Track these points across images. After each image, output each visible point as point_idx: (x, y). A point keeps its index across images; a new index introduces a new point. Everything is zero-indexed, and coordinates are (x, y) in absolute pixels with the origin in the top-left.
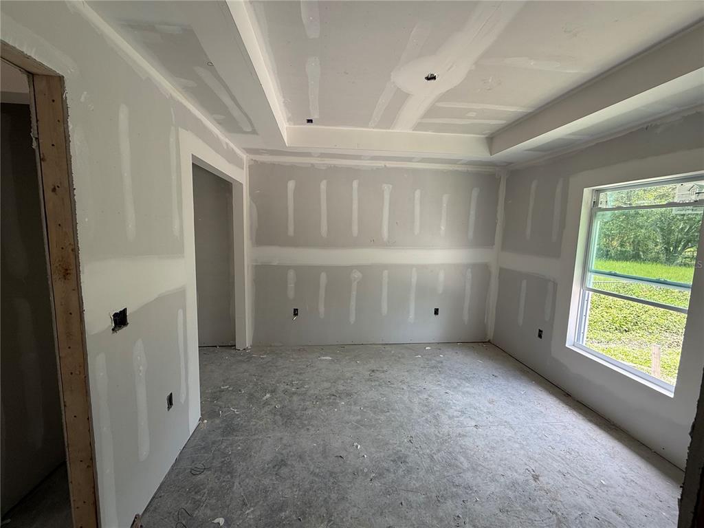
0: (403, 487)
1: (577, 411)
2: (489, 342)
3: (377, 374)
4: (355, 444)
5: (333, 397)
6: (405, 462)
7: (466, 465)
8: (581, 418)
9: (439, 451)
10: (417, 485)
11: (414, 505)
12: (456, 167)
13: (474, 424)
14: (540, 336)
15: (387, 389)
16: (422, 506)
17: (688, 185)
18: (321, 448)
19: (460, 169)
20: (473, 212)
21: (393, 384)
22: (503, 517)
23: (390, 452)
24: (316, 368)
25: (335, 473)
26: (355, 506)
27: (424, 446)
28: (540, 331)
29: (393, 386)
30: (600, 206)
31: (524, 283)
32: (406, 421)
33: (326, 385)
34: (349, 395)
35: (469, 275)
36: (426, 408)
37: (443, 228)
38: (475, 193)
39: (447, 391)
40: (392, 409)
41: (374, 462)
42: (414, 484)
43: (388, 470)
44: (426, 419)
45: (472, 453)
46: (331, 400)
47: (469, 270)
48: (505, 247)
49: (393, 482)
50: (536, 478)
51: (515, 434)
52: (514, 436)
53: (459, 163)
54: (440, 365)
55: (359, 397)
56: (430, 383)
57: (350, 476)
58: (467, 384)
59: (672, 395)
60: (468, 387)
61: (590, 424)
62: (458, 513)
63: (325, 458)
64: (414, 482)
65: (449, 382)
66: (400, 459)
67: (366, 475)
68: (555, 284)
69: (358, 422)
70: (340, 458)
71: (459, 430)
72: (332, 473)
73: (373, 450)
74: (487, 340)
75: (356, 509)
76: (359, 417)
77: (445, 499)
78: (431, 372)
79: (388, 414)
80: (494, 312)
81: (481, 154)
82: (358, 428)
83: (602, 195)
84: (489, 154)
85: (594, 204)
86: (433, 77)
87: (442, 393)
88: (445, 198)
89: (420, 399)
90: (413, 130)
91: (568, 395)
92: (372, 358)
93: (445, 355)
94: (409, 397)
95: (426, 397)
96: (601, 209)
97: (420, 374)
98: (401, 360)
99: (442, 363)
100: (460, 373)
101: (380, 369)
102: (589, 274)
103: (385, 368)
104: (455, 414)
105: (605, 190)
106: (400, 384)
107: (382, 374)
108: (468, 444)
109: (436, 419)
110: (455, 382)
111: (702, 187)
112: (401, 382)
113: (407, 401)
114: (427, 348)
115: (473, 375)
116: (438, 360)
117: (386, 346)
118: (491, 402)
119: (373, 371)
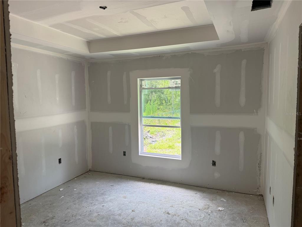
1: (152, 183)
3: (50, 222)
8: (155, 184)
13: (131, 211)
14: (124, 155)
17: (173, 81)
19: (64, 57)
20: (73, 88)
28: (124, 152)
29: (71, 221)
30: (143, 87)
31: (110, 128)
35: (76, 130)
36: (104, 219)
38: (73, 74)
39: (103, 205)
45: (144, 221)
47: (75, 126)
48: (92, 110)
50: (168, 213)
51: (147, 204)
52: (147, 205)
53: (66, 53)
54: (81, 195)
56: (89, 207)
58: (107, 196)
59: (181, 159)
60: (108, 197)
61: (160, 185)
65: (97, 200)
68: (129, 126)
71: (129, 218)
74: (88, 170)
83: (143, 82)
84: (89, 52)
85: (141, 86)
86: (104, 8)
87: (102, 207)
88: (57, 76)
89: (95, 217)
90: (51, 26)
91: (144, 178)
92: (31, 215)
93: (76, 188)
94: (89, 221)
95: (96, 214)
96: (144, 89)
97: (77, 206)
98: (54, 205)
99: (80, 193)
100: (96, 193)
101: (48, 218)
102: (143, 119)
103: (50, 215)
104: (119, 212)
105: (143, 80)
106: (74, 217)
107: (54, 220)
108: (139, 220)
109: (116, 220)
110: (100, 198)
111: (177, 82)
112: (72, 216)
113: (91, 223)
114: (61, 190)
115: (103, 191)
116: (76, 192)
117: (30, 202)
118: (125, 197)
119: (44, 222)
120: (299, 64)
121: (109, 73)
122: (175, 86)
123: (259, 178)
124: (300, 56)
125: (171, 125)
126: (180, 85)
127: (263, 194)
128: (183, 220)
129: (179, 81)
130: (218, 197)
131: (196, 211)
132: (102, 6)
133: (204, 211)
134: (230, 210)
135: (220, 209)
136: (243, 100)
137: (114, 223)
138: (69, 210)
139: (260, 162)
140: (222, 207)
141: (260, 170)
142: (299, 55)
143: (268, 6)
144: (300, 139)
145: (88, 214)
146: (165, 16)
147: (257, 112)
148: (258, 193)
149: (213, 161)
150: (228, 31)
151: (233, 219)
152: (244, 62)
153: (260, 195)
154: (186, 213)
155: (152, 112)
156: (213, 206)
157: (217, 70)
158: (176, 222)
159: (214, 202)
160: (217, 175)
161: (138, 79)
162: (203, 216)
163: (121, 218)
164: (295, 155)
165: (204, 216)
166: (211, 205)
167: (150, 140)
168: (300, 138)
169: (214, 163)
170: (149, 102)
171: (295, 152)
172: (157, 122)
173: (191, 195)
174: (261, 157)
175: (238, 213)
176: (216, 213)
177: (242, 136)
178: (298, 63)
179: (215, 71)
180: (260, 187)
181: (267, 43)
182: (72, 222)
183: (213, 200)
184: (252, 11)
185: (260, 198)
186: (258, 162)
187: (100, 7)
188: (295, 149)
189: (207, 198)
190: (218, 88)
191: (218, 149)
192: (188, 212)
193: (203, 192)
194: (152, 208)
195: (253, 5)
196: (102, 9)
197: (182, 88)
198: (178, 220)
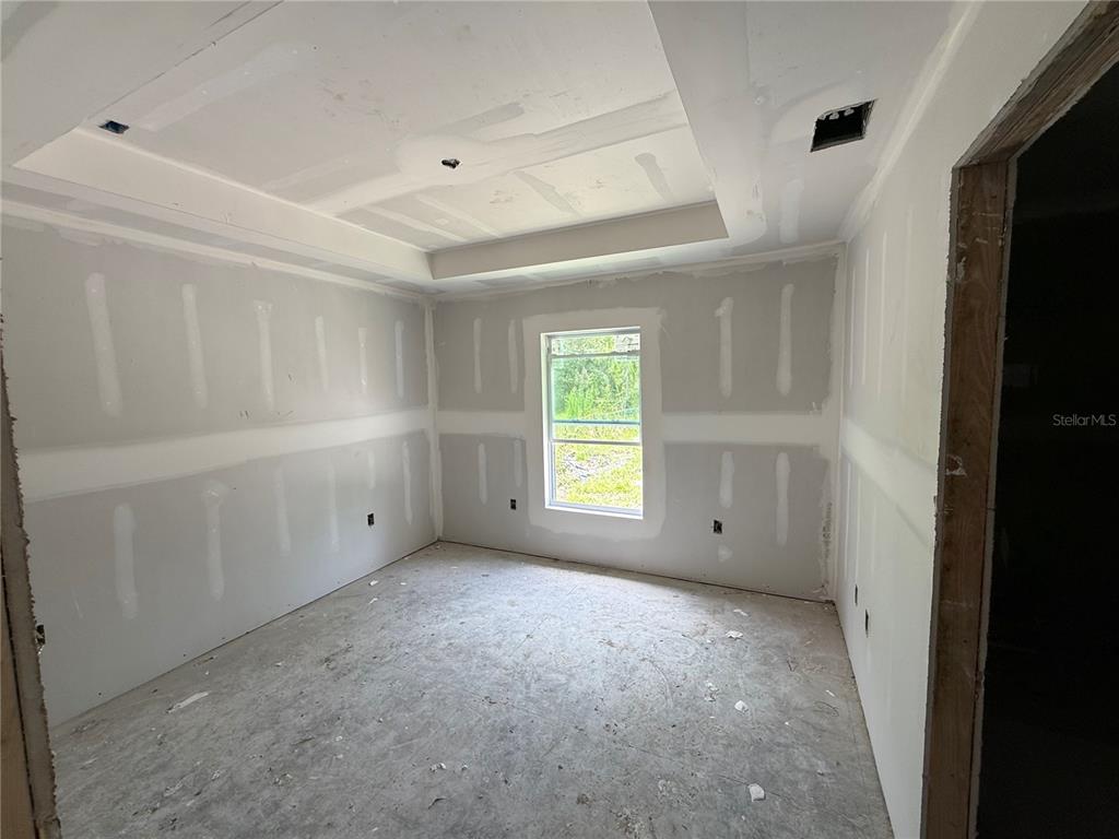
0: (542, 753)
1: (576, 571)
2: (439, 540)
3: (341, 661)
4: (434, 767)
5: (308, 745)
6: (513, 728)
7: (563, 679)
8: (582, 574)
9: (528, 687)
10: (551, 736)
11: (570, 756)
12: (371, 287)
13: (524, 636)
14: (513, 507)
15: (383, 669)
16: (577, 749)
17: (622, 337)
18: (391, 822)
19: (377, 290)
21: (384, 656)
22: (627, 693)
23: (486, 733)
24: (194, 731)
25: (456, 825)
26: (526, 826)
27: (510, 695)
28: (513, 501)
29: (387, 659)
30: (553, 353)
31: (481, 448)
32: (458, 686)
33: (262, 739)
34: (334, 719)
35: (406, 452)
36: (463, 655)
37: (364, 383)
38: (399, 328)
39: (461, 620)
40: (425, 688)
41: (484, 763)
42: (547, 739)
43: (509, 753)
44: (478, 667)
45: (554, 662)
46: (311, 752)
47: (405, 444)
48: (442, 405)
49: (527, 759)
50: (610, 644)
51: (562, 619)
52: (562, 622)
54: (415, 596)
55: (356, 709)
56: (429, 624)
57: (479, 806)
58: (472, 601)
59: (641, 518)
60: (475, 603)
61: (592, 576)
62: (603, 723)
63: (417, 824)
64: (545, 736)
65: (450, 609)
66: (507, 730)
67: (493, 783)
68: (523, 443)
69: (398, 740)
70: (439, 804)
71: (520, 652)
72: (452, 829)
73: (465, 751)
74: (436, 539)
75: (531, 827)
76: (393, 734)
77: (584, 723)
78: (416, 610)
79: (426, 697)
80: (441, 497)
81: (420, 275)
82: (409, 748)
83: (553, 341)
84: (430, 277)
85: (549, 350)
86: (454, 164)
87: (458, 626)
88: (362, 333)
89: (442, 650)
90: (338, 217)
91: (556, 560)
92: (299, 644)
93: (405, 580)
94: (427, 657)
95: (446, 643)
96: (555, 356)
97: (404, 622)
98: (354, 618)
99: (414, 592)
100: (450, 592)
101: (336, 650)
102: (554, 425)
103: (343, 644)
104: (497, 638)
105: (554, 337)
106: (394, 649)
107: (349, 655)
108: (541, 658)
109: (488, 659)
110: (456, 605)
111: (631, 340)
112: (391, 647)
113: (431, 664)
114: (372, 584)
115: (465, 587)
116: (405, 590)
117: (301, 613)
118: (512, 604)
119: (327, 660)
120: (950, 271)
121: (477, 323)
122: (626, 349)
123: (826, 563)
124: (954, 248)
125: (621, 441)
126: (638, 348)
127: (834, 600)
128: (644, 660)
129: (636, 338)
130: (728, 606)
131: (676, 639)
132: (448, 158)
133: (696, 638)
134: (757, 638)
135: (733, 634)
136: (785, 378)
137: (485, 665)
138: (385, 632)
139: (828, 523)
140: (738, 629)
141: (827, 543)
142: (951, 246)
143: (854, 136)
144: (954, 472)
145: (426, 641)
146: (598, 182)
147: (819, 408)
148: (823, 598)
149: (716, 522)
150: (749, 213)
151: (766, 661)
152: (788, 290)
153: (827, 602)
154: (651, 643)
155: (580, 411)
156: (716, 628)
157: (724, 310)
158: (629, 666)
159: (717, 616)
160: (724, 554)
161: (543, 335)
162: (692, 650)
163: (500, 652)
164: (936, 516)
165: (694, 652)
166: (710, 625)
167: (576, 474)
168: (950, 470)
169: (718, 527)
170: (574, 389)
171: (938, 507)
172: (592, 432)
173: (664, 601)
174: (829, 513)
175: (778, 646)
176: (723, 644)
177: (783, 464)
178: (946, 268)
179: (720, 312)
180: (828, 582)
181: (844, 243)
182: (390, 661)
183: (715, 612)
184: (812, 150)
185: (829, 610)
186: (823, 525)
187: (444, 163)
188: (937, 499)
189: (700, 607)
190: (726, 352)
191: (726, 495)
192: (657, 640)
193: (693, 592)
194: (573, 629)
195: (816, 131)
196: (448, 168)
197: (643, 353)
198: (633, 660)
